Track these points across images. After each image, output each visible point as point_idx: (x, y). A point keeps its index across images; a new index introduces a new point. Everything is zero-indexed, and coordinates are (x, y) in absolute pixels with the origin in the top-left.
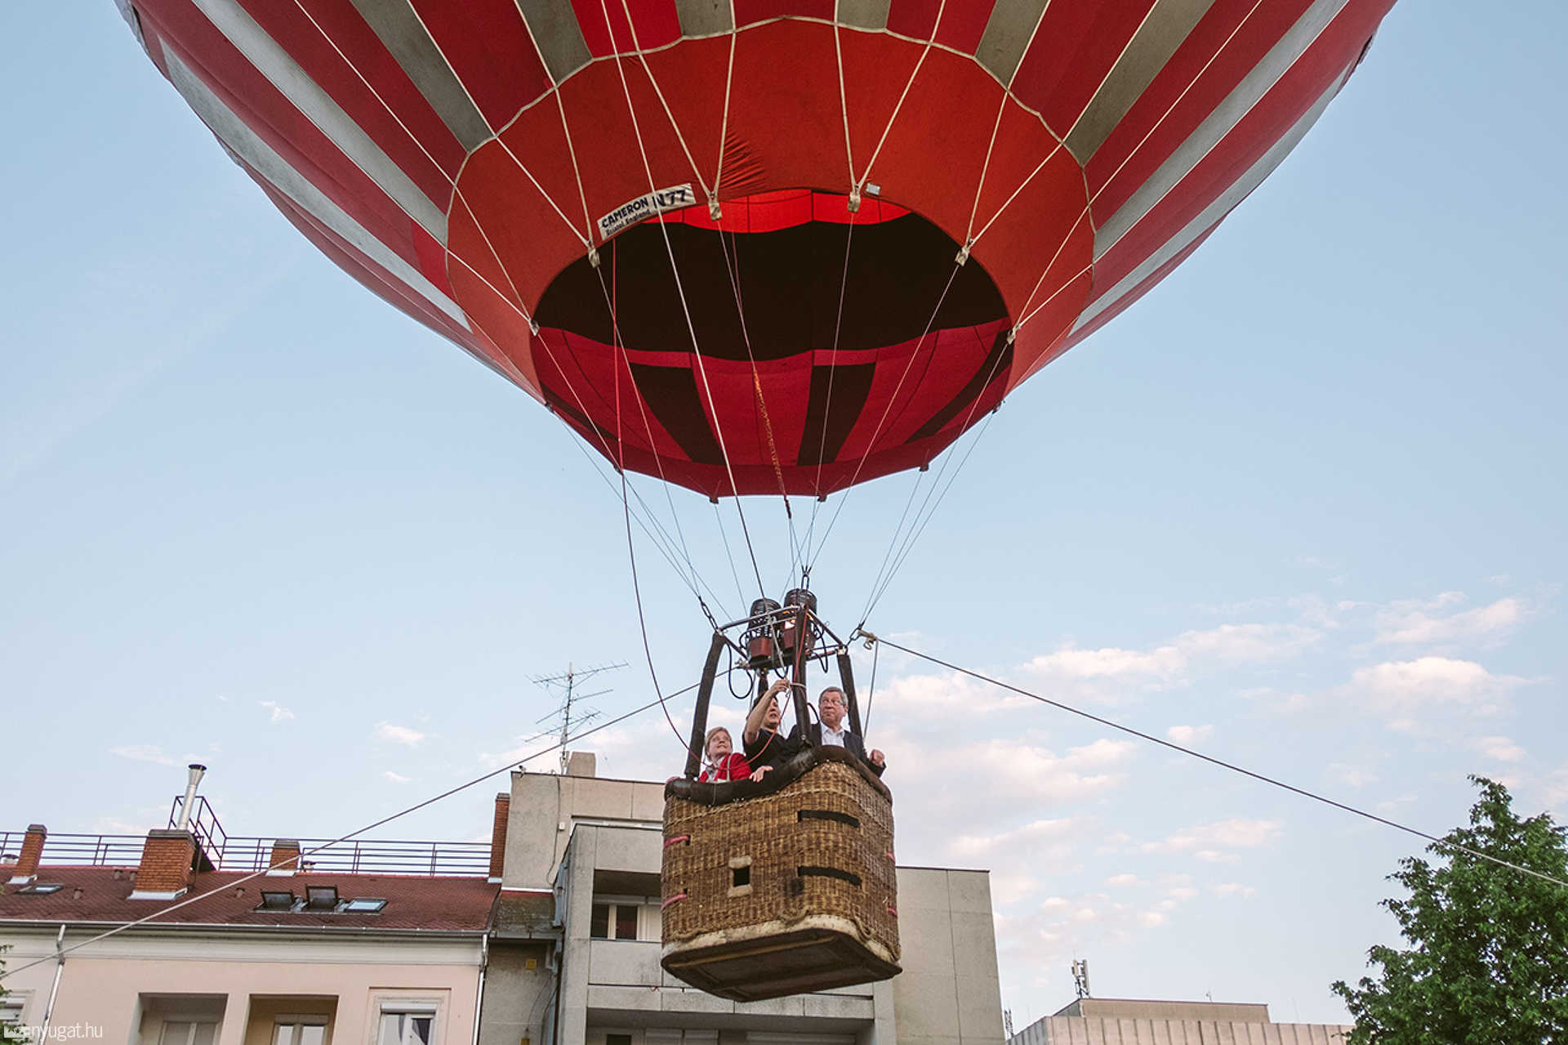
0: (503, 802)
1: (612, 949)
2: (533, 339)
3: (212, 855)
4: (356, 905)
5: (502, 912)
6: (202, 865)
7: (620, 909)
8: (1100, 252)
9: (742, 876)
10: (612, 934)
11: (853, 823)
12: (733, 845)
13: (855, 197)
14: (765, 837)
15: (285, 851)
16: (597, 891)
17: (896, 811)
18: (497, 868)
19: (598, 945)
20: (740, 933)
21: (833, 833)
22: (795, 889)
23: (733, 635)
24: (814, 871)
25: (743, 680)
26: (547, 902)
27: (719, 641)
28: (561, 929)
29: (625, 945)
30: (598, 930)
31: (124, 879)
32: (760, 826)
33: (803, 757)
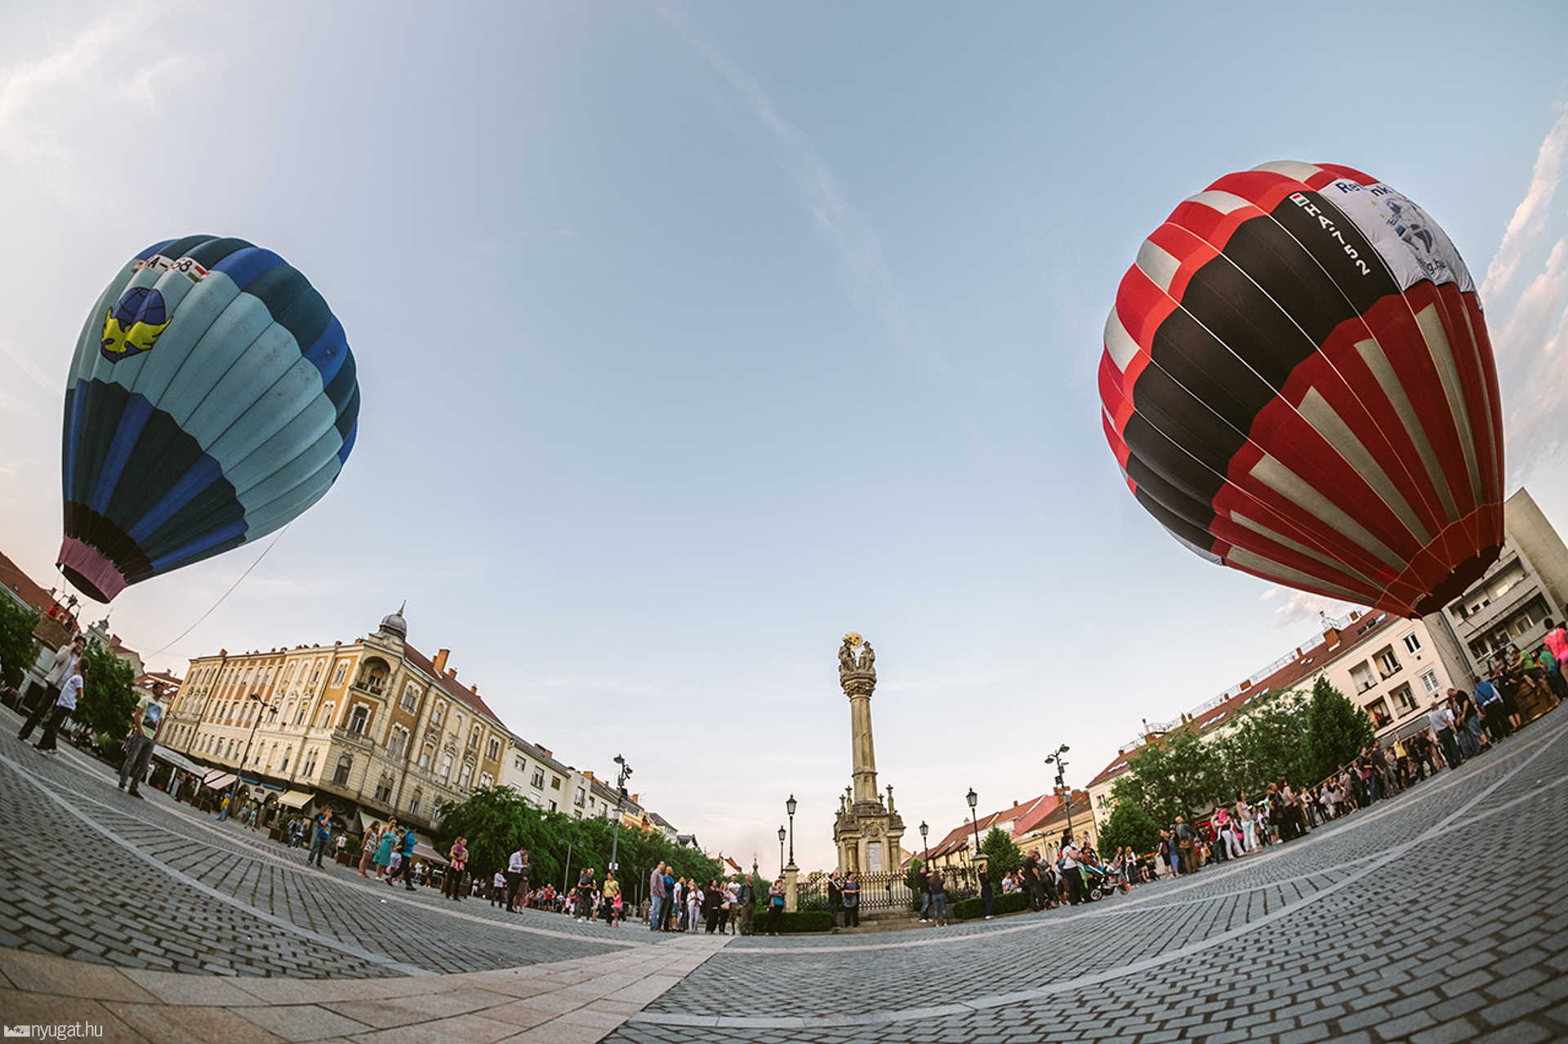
6: (1338, 631)
31: (1325, 646)
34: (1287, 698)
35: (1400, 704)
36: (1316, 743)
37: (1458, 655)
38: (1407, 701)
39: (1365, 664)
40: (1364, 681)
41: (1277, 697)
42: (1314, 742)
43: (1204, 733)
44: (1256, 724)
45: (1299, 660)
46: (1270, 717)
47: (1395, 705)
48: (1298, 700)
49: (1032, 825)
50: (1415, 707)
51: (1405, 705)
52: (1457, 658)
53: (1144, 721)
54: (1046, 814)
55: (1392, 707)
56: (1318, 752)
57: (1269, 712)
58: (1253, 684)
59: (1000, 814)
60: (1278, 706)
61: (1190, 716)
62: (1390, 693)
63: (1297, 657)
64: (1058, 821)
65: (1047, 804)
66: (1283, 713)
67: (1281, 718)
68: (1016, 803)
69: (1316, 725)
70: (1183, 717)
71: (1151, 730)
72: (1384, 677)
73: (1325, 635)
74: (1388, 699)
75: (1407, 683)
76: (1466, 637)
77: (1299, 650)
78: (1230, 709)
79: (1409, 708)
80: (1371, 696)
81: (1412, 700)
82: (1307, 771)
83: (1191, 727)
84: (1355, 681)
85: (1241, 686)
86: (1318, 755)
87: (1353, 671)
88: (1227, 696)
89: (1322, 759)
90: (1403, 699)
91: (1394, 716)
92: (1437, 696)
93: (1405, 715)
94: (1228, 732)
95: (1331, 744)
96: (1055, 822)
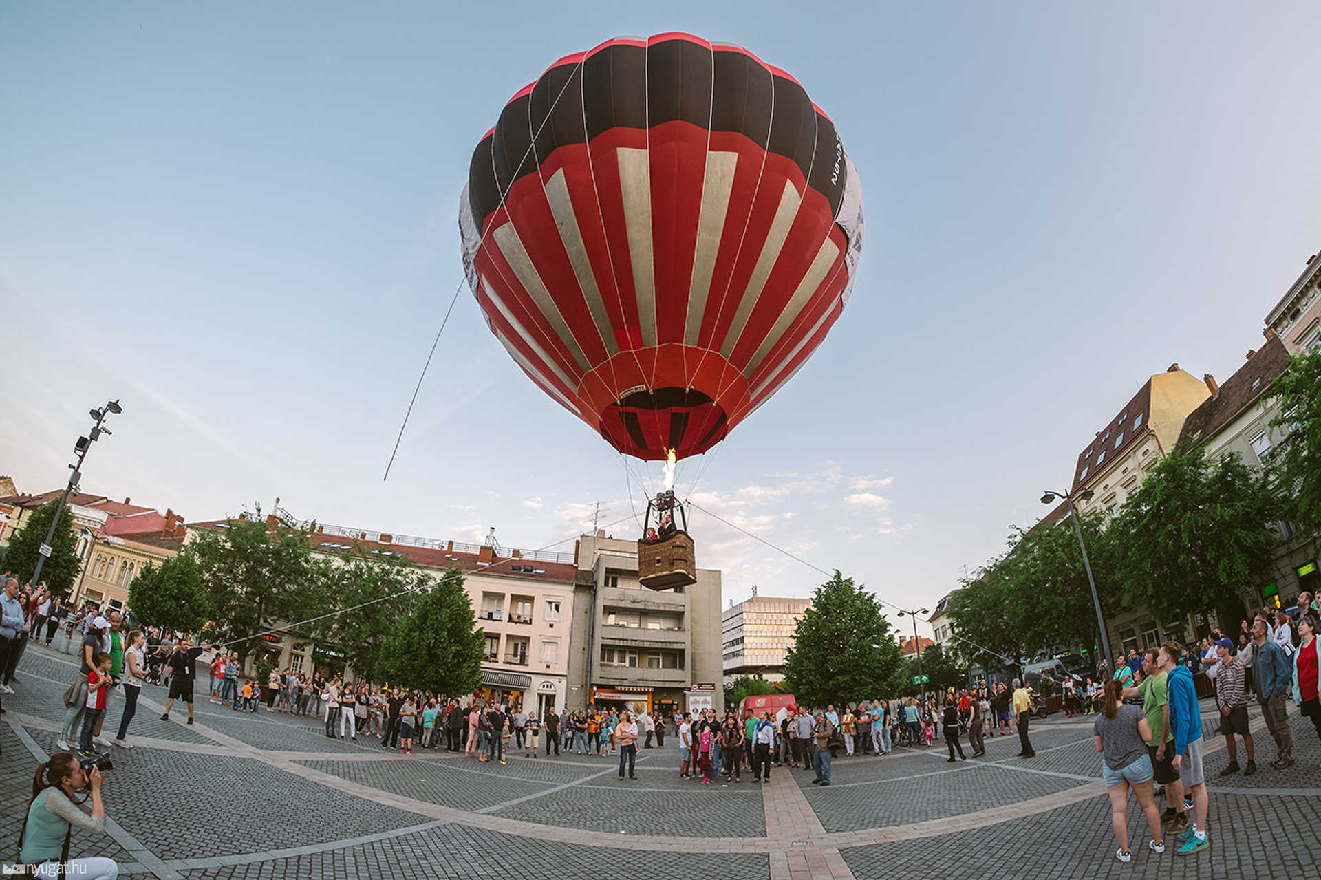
0: (578, 542)
1: (610, 589)
2: (600, 422)
3: (496, 552)
4: (538, 571)
5: (579, 576)
6: (494, 555)
7: (613, 578)
8: (751, 400)
9: (659, 561)
10: (610, 585)
11: (685, 548)
12: (656, 554)
13: (687, 389)
14: (664, 552)
15: (516, 553)
16: (606, 572)
17: (695, 545)
18: (576, 562)
19: (606, 588)
20: (659, 574)
21: (681, 550)
22: (672, 564)
23: (653, 502)
24: (676, 559)
25: (656, 513)
26: (591, 574)
27: (650, 504)
28: (596, 582)
29: (614, 588)
30: (606, 584)
31: (475, 558)
32: (663, 549)
33: (673, 533)
34: (413, 575)
35: (511, 652)
36: (413, 634)
37: (586, 647)
38: (519, 653)
39: (501, 596)
40: (491, 611)
41: (404, 566)
42: (411, 630)
43: (318, 549)
44: (370, 575)
45: (446, 553)
46: (384, 578)
47: (506, 650)
48: (421, 582)
49: (126, 532)
50: (522, 663)
51: (515, 655)
52: (584, 649)
53: (278, 500)
54: (145, 531)
55: (503, 648)
56: (410, 645)
57: (388, 573)
58: (393, 542)
59: (108, 501)
60: (399, 573)
61: (321, 528)
62: (508, 636)
63: (445, 549)
64: (150, 544)
65: (151, 521)
66: (400, 583)
67: (396, 586)
68: (128, 500)
69: (424, 616)
70: (314, 524)
71: (278, 514)
72: (510, 620)
73: (482, 548)
74: (503, 640)
75: (529, 638)
76: (603, 638)
77: (451, 544)
78: (357, 546)
79: (517, 659)
80: (490, 627)
81: (523, 656)
82: (387, 659)
83: (313, 536)
84: (483, 604)
85: (382, 535)
86: (408, 649)
87: (487, 595)
88: (364, 535)
89: (408, 656)
90: (516, 649)
91: (501, 657)
92: (548, 667)
93: (510, 663)
94: (337, 562)
95: (428, 645)
96: (145, 543)
